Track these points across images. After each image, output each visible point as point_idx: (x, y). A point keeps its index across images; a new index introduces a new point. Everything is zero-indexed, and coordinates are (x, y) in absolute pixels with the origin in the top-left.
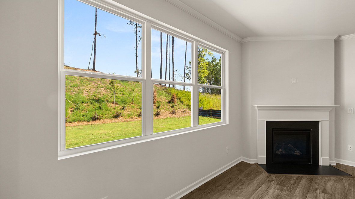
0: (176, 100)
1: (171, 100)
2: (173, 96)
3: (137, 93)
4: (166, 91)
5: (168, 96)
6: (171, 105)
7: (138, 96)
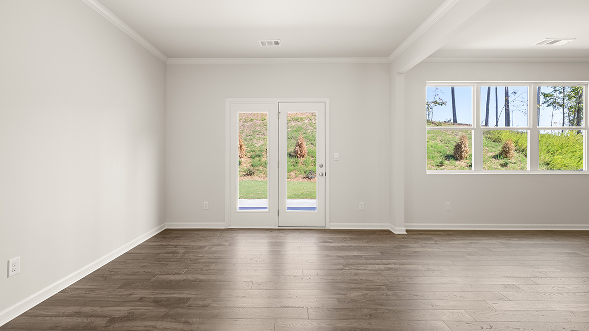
0: (512, 152)
1: (501, 154)
2: (507, 144)
3: (430, 141)
4: (489, 136)
5: (493, 146)
6: (502, 161)
7: (432, 147)
